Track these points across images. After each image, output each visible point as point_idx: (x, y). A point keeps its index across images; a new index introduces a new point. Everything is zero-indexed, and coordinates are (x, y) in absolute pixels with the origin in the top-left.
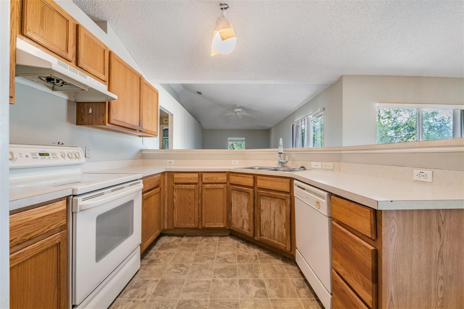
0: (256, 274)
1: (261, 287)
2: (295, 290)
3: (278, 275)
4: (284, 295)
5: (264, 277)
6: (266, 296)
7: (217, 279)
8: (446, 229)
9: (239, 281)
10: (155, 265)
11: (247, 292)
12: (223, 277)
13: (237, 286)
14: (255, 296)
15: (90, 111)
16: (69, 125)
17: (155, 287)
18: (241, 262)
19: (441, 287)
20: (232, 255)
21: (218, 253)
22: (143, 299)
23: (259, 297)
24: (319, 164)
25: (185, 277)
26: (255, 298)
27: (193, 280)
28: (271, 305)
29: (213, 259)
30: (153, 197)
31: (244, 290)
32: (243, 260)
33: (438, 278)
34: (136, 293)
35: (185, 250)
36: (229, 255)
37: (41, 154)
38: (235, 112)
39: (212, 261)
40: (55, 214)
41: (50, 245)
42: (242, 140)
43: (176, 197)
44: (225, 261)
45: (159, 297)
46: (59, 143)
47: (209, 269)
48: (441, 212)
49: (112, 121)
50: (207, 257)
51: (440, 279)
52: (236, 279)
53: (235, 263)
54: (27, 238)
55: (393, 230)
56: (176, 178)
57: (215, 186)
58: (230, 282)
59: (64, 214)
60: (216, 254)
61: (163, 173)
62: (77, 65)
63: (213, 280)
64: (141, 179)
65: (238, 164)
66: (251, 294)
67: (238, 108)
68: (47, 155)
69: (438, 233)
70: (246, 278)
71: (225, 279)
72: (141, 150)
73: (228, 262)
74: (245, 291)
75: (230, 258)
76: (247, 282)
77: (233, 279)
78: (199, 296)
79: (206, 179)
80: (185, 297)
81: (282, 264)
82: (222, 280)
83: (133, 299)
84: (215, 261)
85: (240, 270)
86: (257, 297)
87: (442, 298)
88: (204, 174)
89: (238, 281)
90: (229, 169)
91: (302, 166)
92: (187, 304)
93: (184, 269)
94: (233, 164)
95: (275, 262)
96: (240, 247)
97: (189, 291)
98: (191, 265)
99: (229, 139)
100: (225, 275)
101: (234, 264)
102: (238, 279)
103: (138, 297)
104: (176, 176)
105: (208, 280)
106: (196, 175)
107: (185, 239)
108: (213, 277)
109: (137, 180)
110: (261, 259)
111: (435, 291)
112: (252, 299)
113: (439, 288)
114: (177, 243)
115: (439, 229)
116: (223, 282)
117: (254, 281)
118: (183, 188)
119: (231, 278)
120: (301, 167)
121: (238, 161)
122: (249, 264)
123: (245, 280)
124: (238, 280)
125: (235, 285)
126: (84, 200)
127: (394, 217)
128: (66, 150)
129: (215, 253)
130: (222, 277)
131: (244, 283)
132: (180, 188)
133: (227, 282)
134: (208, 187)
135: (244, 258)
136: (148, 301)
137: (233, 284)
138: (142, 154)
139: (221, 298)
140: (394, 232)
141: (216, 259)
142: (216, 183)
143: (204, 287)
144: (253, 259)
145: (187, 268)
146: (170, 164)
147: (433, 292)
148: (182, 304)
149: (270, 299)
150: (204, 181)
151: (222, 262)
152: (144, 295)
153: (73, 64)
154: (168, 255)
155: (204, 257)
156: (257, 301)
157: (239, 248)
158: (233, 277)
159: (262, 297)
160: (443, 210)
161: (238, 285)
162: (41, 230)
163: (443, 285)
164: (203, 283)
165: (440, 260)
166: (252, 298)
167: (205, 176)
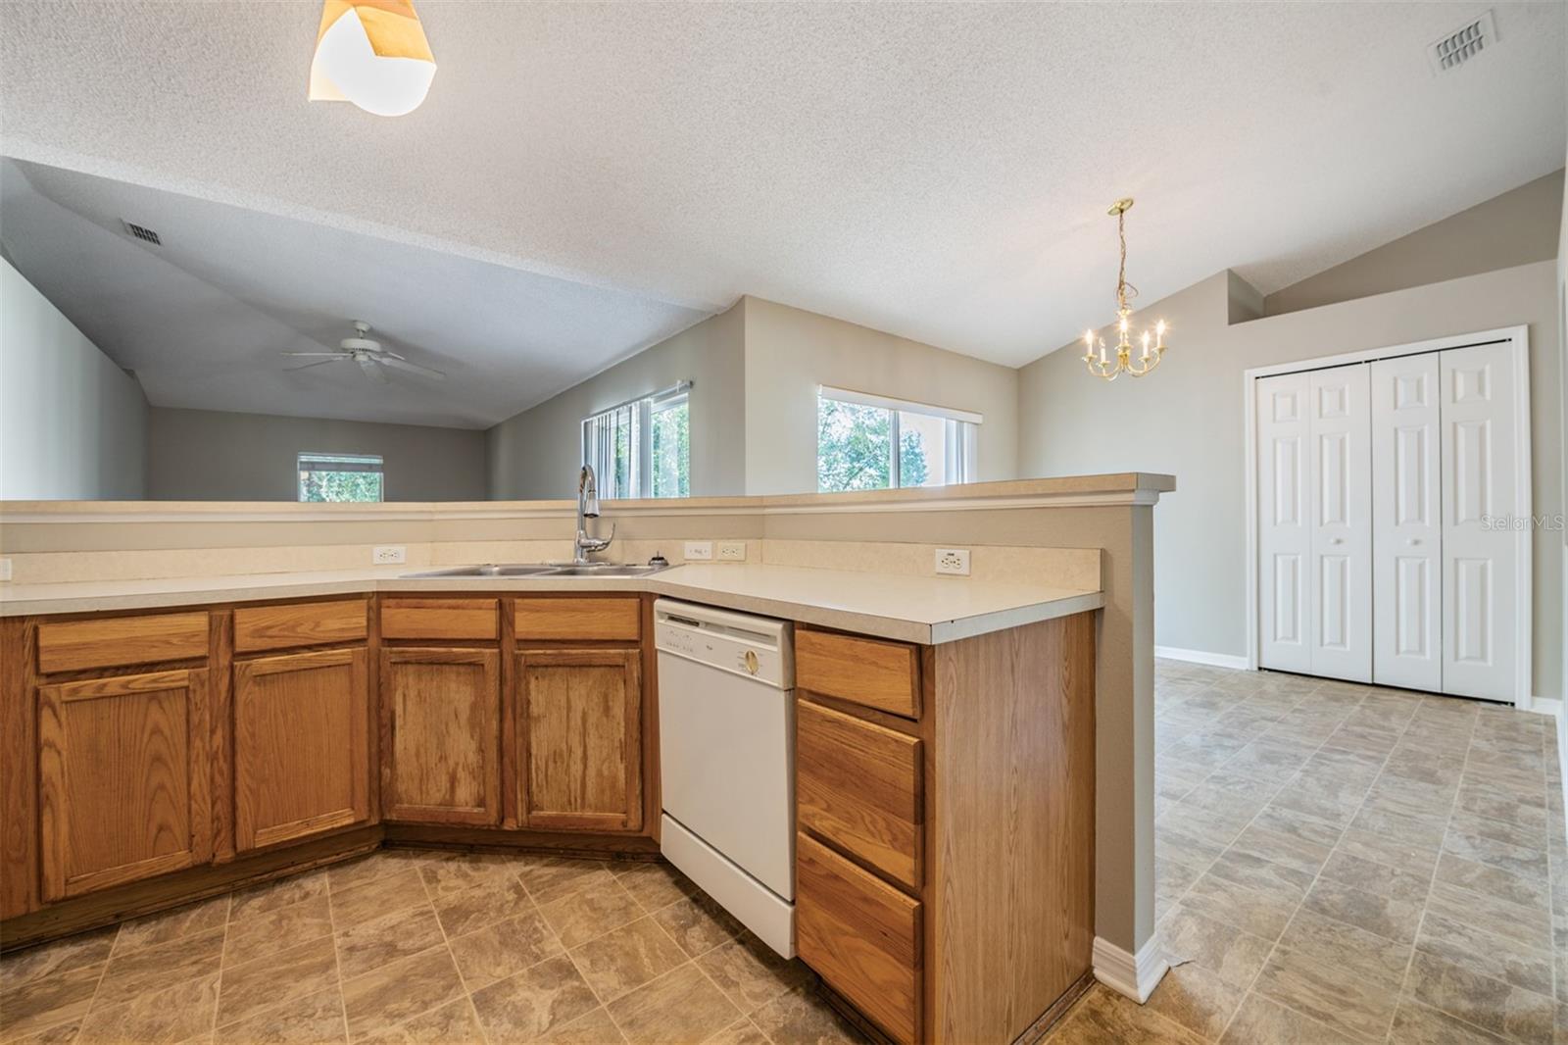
0: (533, 947)
1: (563, 982)
2: (674, 941)
3: (610, 919)
4: (646, 970)
5: (564, 945)
6: (590, 1002)
9: (475, 1002)
11: (519, 1023)
12: (401, 1016)
13: (471, 1021)
14: (551, 1024)
18: (460, 929)
20: (417, 919)
21: (346, 934)
23: (568, 1017)
24: (706, 546)
26: (556, 1028)
28: (615, 1023)
29: (328, 965)
31: (505, 1020)
32: (468, 923)
35: (148, 985)
36: (401, 922)
38: (345, 350)
39: (324, 976)
42: (370, 468)
44: (391, 950)
47: (319, 1013)
50: (292, 971)
52: (460, 997)
53: (438, 943)
57: (309, 660)
58: (438, 1019)
60: (338, 942)
65: (402, 560)
66: (536, 1021)
67: (361, 334)
70: (499, 977)
71: (411, 1019)
73: (406, 953)
74: (510, 1023)
75: (410, 934)
76: (507, 990)
77: (447, 1003)
79: (259, 633)
81: (614, 881)
82: (398, 1027)
84: (338, 970)
85: (470, 959)
86: (558, 1020)
89: (471, 1002)
90: (378, 581)
91: (656, 556)
94: (377, 560)
95: (590, 883)
96: (439, 877)
99: (304, 458)
100: (407, 1004)
101: (437, 948)
102: (468, 994)
107: (130, 940)
108: (351, 1035)
110: (538, 890)
112: (544, 1036)
114: (81, 973)
116: (407, 1033)
117: (533, 973)
119: (439, 1002)
120: (654, 559)
121: (400, 549)
122: (497, 927)
123: (497, 987)
124: (470, 999)
125: (464, 1019)
129: (331, 940)
130: (396, 1019)
131: (497, 997)
133: (423, 1028)
135: (473, 912)
137: (452, 1020)
141: (344, 960)
142: (309, 648)
144: (507, 902)
149: (604, 1005)
150: (243, 643)
151: (378, 960)
155: (279, 976)
156: (565, 1032)
157: (439, 881)
158: (447, 995)
159: (579, 1012)
161: (476, 1014)
166: (544, 1032)
167: (245, 621)
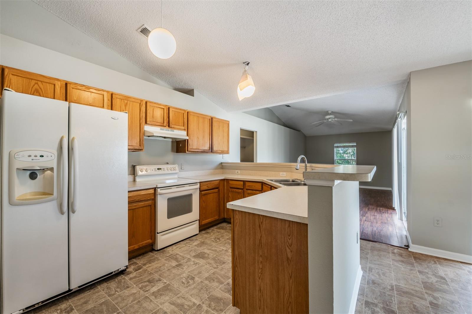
7: (229, 250)
8: (264, 227)
10: (207, 235)
15: (181, 145)
16: (173, 153)
17: (198, 243)
19: (261, 262)
22: (189, 246)
25: (214, 244)
27: (217, 246)
30: (212, 195)
33: (259, 256)
34: (189, 242)
37: (158, 169)
40: (150, 194)
41: (147, 205)
43: (231, 197)
45: (196, 247)
46: (167, 163)
48: (261, 216)
49: (189, 150)
51: (260, 256)
54: (140, 200)
55: (237, 221)
56: (230, 184)
59: (153, 195)
61: (224, 180)
62: (169, 127)
63: (226, 250)
64: (199, 183)
68: (161, 169)
69: (259, 228)
72: (221, 163)
78: (212, 253)
80: (206, 251)
83: (186, 244)
87: (262, 269)
88: (246, 182)
92: (204, 254)
93: (218, 240)
97: (210, 250)
98: (223, 240)
103: (188, 244)
104: (231, 182)
105: (224, 249)
106: (242, 183)
109: (197, 183)
111: (258, 262)
113: (260, 262)
115: (260, 226)
118: (234, 191)
126: (161, 190)
127: (237, 213)
128: (169, 166)
132: (233, 191)
134: (249, 192)
136: (190, 247)
138: (222, 165)
139: (221, 257)
140: (237, 222)
143: (218, 251)
145: (220, 241)
146: (238, 173)
147: (256, 262)
148: (202, 253)
152: (191, 244)
153: (167, 127)
154: (217, 232)
160: (262, 215)
162: (144, 199)
163: (262, 261)
164: (220, 249)
165: (260, 245)
